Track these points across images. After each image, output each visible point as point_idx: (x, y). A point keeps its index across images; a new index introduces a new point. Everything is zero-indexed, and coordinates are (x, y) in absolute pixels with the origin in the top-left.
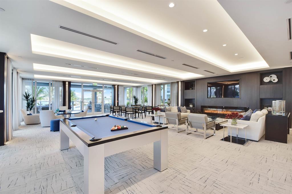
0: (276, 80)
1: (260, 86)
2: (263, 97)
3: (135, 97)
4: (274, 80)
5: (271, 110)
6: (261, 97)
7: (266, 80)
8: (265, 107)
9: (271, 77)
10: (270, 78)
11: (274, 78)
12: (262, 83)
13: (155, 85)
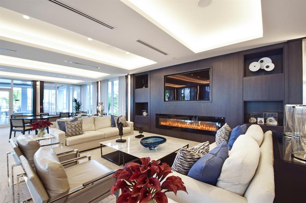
0: (272, 67)
1: (244, 78)
2: (248, 98)
3: (76, 101)
4: (267, 67)
5: (262, 122)
6: (245, 99)
7: (254, 67)
8: (252, 117)
9: (262, 61)
10: (261, 65)
11: (268, 64)
12: (247, 73)
13: (100, 81)
